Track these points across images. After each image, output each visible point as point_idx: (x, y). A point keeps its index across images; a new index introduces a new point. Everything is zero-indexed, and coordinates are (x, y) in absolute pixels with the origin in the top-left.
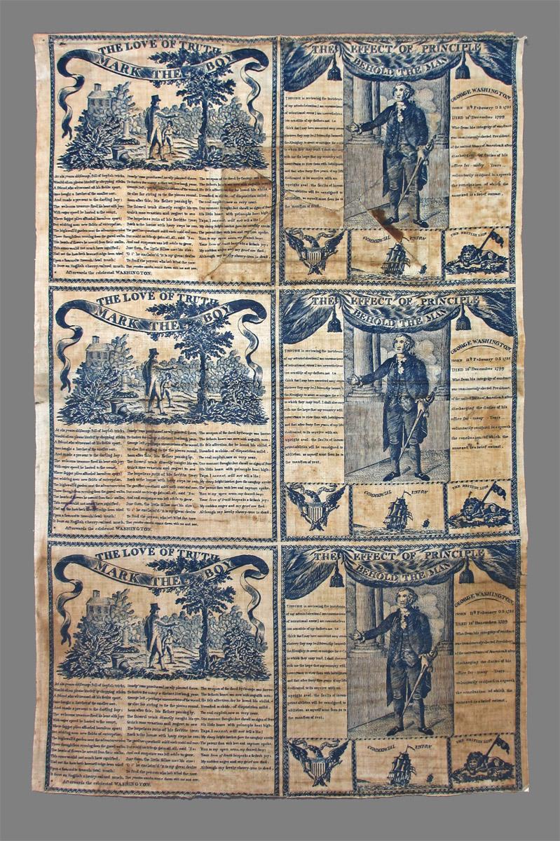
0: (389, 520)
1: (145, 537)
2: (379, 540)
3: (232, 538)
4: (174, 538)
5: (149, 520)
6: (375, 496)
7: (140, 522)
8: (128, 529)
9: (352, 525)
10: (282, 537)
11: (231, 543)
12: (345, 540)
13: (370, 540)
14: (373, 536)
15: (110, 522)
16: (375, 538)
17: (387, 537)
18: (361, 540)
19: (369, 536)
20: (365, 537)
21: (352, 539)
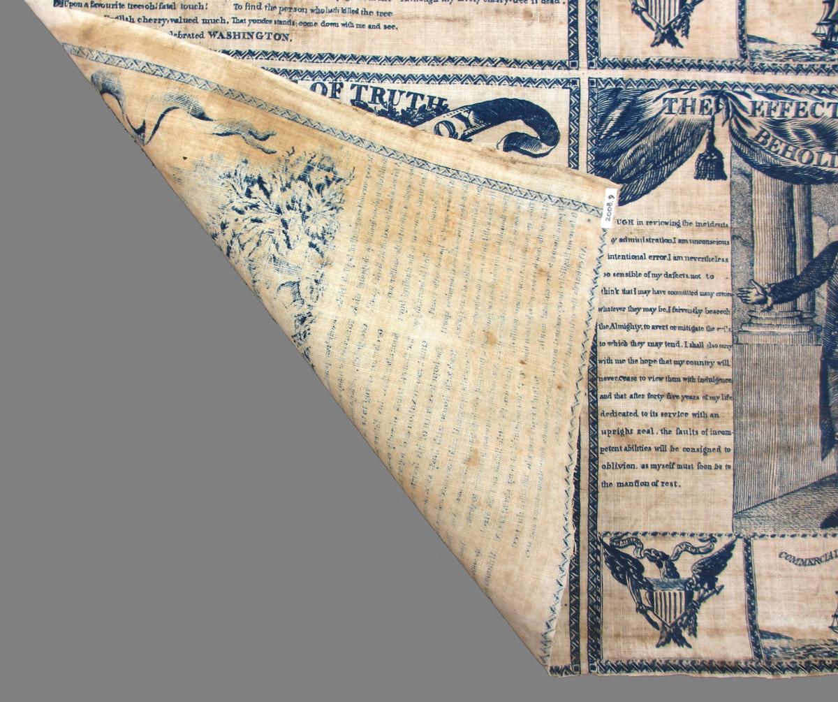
0: (824, 30)
1: (275, 54)
2: (807, 71)
3: (477, 60)
4: (343, 57)
5: (284, 17)
7: (265, 21)
8: (236, 36)
9: (744, 38)
10: (590, 58)
11: (475, 71)
12: (731, 68)
13: (786, 70)
14: (793, 64)
15: (195, 21)
16: (798, 68)
17: (823, 66)
18: (767, 70)
19: (783, 63)
20: (774, 64)
21: (746, 68)
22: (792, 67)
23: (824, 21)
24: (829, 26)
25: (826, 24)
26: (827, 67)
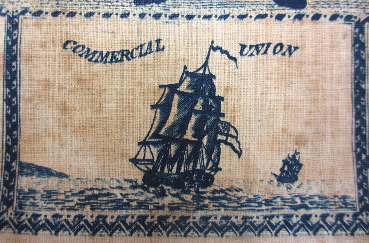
0: (152, 153)
2: (112, 228)
6: (104, 57)
9: (13, 167)
14: (88, 213)
16: (97, 221)
17: (142, 219)
18: (43, 227)
19: (73, 214)
20: (56, 216)
21: (6, 223)
22: (86, 221)
23: (150, 138)
24: (161, 147)
25: (155, 144)
26: (149, 220)
